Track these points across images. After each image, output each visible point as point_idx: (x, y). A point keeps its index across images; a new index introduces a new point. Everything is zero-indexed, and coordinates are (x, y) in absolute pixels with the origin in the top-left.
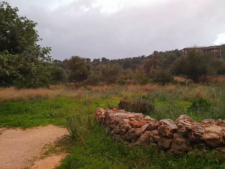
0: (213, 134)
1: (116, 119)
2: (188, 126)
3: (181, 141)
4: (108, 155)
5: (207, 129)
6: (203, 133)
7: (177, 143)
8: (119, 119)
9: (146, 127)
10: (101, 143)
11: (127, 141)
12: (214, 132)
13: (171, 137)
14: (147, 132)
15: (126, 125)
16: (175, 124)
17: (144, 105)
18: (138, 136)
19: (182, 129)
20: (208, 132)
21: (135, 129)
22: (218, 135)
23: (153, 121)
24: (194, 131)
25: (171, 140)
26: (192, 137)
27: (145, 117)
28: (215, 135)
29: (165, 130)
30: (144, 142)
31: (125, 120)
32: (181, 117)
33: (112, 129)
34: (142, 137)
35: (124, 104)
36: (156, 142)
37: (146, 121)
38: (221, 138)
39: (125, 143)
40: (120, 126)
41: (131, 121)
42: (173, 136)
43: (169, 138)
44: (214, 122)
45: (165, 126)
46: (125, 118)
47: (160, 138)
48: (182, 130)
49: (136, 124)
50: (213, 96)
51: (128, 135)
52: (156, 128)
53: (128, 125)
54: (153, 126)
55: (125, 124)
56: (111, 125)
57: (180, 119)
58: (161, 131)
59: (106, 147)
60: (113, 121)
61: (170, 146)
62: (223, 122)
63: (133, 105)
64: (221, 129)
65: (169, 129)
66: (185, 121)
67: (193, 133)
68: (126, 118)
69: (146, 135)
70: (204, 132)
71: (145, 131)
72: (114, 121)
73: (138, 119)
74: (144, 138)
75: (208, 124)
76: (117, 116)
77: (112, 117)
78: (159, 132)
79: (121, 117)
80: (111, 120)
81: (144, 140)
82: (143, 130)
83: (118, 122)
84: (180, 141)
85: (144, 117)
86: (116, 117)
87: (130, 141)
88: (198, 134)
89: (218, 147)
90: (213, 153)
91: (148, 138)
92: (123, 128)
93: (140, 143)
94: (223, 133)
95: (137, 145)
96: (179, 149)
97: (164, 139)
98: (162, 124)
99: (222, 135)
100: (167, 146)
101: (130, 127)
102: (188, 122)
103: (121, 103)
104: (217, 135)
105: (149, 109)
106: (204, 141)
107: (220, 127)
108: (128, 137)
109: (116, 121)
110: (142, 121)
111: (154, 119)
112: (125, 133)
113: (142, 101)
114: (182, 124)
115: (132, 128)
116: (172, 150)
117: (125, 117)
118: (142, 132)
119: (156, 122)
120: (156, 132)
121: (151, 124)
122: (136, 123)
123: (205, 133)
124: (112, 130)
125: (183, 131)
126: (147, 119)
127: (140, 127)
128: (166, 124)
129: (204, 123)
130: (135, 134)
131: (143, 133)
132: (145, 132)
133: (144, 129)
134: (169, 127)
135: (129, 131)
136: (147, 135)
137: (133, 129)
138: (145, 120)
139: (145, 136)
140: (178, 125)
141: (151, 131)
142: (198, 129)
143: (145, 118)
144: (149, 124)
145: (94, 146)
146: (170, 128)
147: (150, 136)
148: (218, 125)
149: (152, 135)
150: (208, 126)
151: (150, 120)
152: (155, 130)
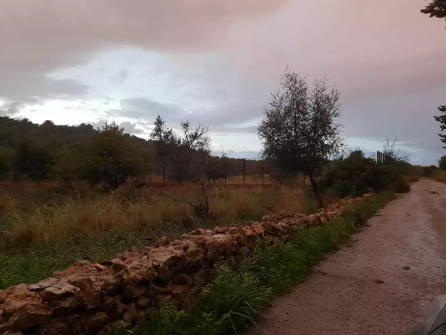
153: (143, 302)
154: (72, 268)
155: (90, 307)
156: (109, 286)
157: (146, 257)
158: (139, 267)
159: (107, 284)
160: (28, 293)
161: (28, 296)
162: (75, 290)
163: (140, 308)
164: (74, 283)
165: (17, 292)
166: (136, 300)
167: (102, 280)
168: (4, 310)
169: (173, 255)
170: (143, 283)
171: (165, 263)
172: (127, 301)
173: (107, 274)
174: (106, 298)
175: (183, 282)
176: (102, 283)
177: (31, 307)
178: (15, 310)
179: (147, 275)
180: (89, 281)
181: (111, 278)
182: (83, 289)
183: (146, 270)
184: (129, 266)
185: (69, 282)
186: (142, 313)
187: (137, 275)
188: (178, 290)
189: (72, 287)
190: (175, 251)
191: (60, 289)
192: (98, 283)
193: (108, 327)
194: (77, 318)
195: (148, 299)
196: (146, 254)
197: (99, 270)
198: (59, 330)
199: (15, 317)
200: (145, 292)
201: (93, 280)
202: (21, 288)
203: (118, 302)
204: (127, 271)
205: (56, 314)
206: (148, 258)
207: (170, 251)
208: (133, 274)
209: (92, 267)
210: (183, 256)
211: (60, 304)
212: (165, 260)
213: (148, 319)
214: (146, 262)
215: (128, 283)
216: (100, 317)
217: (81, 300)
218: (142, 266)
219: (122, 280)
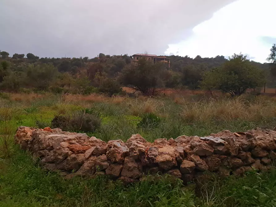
0: (166, 156)
1: (50, 143)
2: (141, 148)
3: (133, 167)
4: (37, 194)
5: (160, 150)
6: (157, 155)
7: (130, 169)
8: (53, 142)
9: (91, 152)
10: (25, 177)
11: (65, 171)
12: (168, 153)
13: (122, 162)
14: (92, 158)
15: (63, 151)
16: (126, 146)
17: (88, 121)
18: (81, 164)
19: (134, 151)
20: (161, 154)
21: (77, 155)
22: (171, 157)
23: (100, 143)
24: (147, 153)
25: (121, 166)
26: (145, 161)
27: (89, 138)
28: (168, 157)
29: (115, 154)
30: (88, 171)
31: (63, 143)
32: (132, 137)
33: (42, 156)
34: (86, 164)
35: (61, 120)
36: (104, 170)
38: (174, 160)
39: (62, 174)
40: (55, 152)
41: (71, 145)
42: (123, 161)
43: (120, 164)
44: (166, 141)
45: (115, 149)
46: (63, 141)
47: (108, 164)
48: (135, 153)
49: (77, 149)
50: (163, 111)
51: (67, 164)
52: (104, 152)
53: (66, 151)
54: (101, 149)
55: (62, 149)
56: (41, 152)
57: (132, 139)
58: (110, 155)
59: (33, 183)
60: (45, 146)
61: (121, 173)
62: (175, 142)
63: (73, 122)
64: (173, 150)
65: (120, 153)
66: (137, 143)
67: (146, 156)
68: (64, 141)
69: (91, 162)
70: (158, 154)
71: (90, 156)
72: (47, 145)
73: (80, 142)
74: (88, 167)
75: (161, 144)
76: (52, 138)
77: (43, 140)
78: (108, 157)
79: (58, 139)
80: (42, 144)
81: (88, 168)
82: (87, 156)
83: (52, 147)
84: (132, 166)
85: (88, 138)
86: (49, 140)
87: (69, 171)
88: (151, 156)
89: (170, 169)
90: (166, 177)
91: (93, 166)
92: (60, 155)
93: (83, 173)
94: (176, 154)
95: (79, 176)
96: (130, 176)
97: (113, 165)
98: (111, 147)
99: (174, 156)
100: (116, 174)
101: (69, 153)
102: (141, 143)
104: (170, 156)
105: (93, 127)
106: (157, 165)
107: (172, 147)
108: (67, 166)
109: (49, 145)
110: (86, 144)
111: (101, 140)
112: (62, 161)
113: (85, 116)
114: (135, 146)
115: (72, 154)
116: (122, 178)
117: (63, 140)
118: (86, 158)
119: (103, 145)
120: (104, 157)
121: (98, 147)
122: (78, 146)
123: (159, 155)
124: (43, 158)
125: (136, 154)
126: (93, 140)
127: (84, 152)
128: (117, 147)
129: (157, 144)
130: (75, 162)
131: (87, 159)
132: (90, 159)
133: (89, 154)
134: (119, 151)
135: (69, 158)
137: (73, 156)
138: (90, 142)
139: (90, 163)
140: (131, 147)
141: (97, 157)
142: (152, 150)
143: (90, 140)
144: (95, 147)
145: (13, 183)
146: (121, 151)
147: (95, 163)
148: (170, 145)
149: (98, 161)
150: (161, 146)
151: (96, 141)
152: (103, 154)
153: (266, 160)
154: (221, 133)
155: (233, 154)
156: (244, 145)
158: (263, 139)
159: (243, 144)
160: (200, 140)
162: (225, 143)
164: (223, 139)
165: (194, 139)
166: (261, 158)
167: (239, 141)
168: (191, 145)
170: (265, 149)
172: (254, 157)
173: (243, 139)
174: (242, 152)
176: (240, 143)
177: (204, 145)
178: (197, 146)
179: (269, 145)
180: (232, 139)
181: (245, 141)
182: (229, 143)
183: (268, 141)
184: (256, 138)
185: (221, 138)
186: (265, 167)
187: (262, 143)
189: (223, 141)
191: (217, 140)
192: (237, 143)
193: (242, 167)
194: (226, 158)
195: (270, 160)
196: (267, 133)
197: (237, 136)
198: (217, 161)
199: (197, 148)
200: (267, 155)
201: (234, 140)
202: (196, 138)
203: (249, 156)
204: (255, 139)
205: (215, 153)
206: (269, 135)
208: (259, 142)
209: (232, 134)
211: (217, 148)
213: (269, 172)
214: (269, 137)
215: (256, 146)
216: (238, 161)
217: (228, 149)
218: (266, 139)
219: (252, 144)
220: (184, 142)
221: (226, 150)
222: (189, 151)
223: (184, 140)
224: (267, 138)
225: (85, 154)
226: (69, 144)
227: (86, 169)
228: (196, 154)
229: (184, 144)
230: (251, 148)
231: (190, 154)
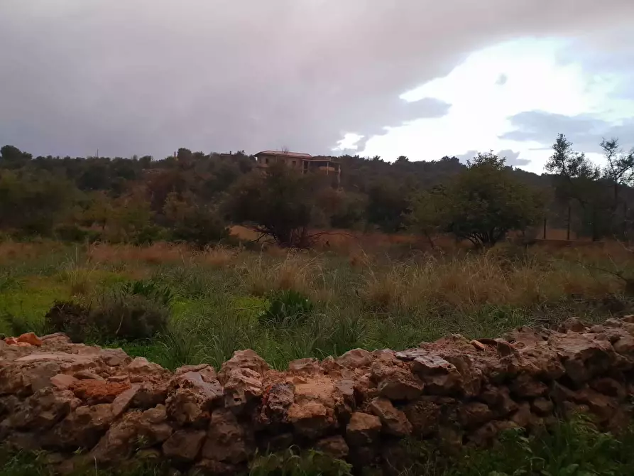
0: (313, 404)
1: (25, 379)
2: (252, 388)
3: (230, 435)
5: (300, 389)
6: (290, 404)
7: (222, 441)
8: (34, 376)
9: (129, 399)
11: (60, 450)
12: (316, 397)
13: (205, 424)
14: (129, 415)
15: (57, 398)
16: (218, 383)
17: (137, 314)
18: (100, 432)
19: (235, 396)
20: (301, 399)
21: (91, 407)
22: (325, 405)
23: (155, 374)
24: (267, 398)
25: (203, 434)
26: (261, 419)
27: (130, 361)
28: (316, 407)
29: (186, 404)
30: (118, 448)
31: (58, 377)
32: (235, 359)
33: (4, 413)
34: (114, 432)
35: (67, 312)
36: (158, 446)
37: (133, 373)
38: (331, 414)
39: (52, 458)
40: (35, 403)
41: (80, 382)
42: (209, 420)
43: (198, 429)
44: (316, 366)
45: (188, 392)
46: (59, 372)
47: (170, 431)
48: (236, 400)
49: (94, 391)
50: (319, 284)
51: (65, 432)
52: (160, 398)
53: (66, 397)
54: (152, 392)
55: (56, 394)
57: (233, 363)
58: (174, 407)
60: (10, 385)
61: (201, 450)
62: (338, 365)
63: (100, 315)
64: (331, 387)
65: (200, 401)
66: (244, 373)
67: (265, 407)
68: (64, 371)
69: (126, 424)
70: (292, 400)
71: (126, 410)
72: (16, 383)
73: (105, 371)
74: (118, 437)
75: (303, 372)
76: (31, 365)
77: (10, 370)
78: (168, 413)
79: (46, 367)
80: (4, 381)
81: (119, 442)
82: (117, 411)
83: (29, 388)
84: (229, 433)
85: (128, 361)
86: (24, 369)
87: (68, 451)
88: (276, 407)
89: (323, 437)
90: (311, 457)
91: (132, 436)
92: (47, 409)
93: (105, 454)
94: (335, 398)
95: (93, 463)
96: (224, 458)
97: (180, 433)
98: (178, 387)
99: (332, 404)
100: (189, 451)
101: (72, 403)
102: (254, 373)
103: (55, 311)
104: (321, 405)
105: (149, 328)
106: (289, 427)
107: (329, 380)
108: (64, 439)
109: (20, 385)
110: (120, 378)
111: (160, 367)
112: (52, 425)
113: (131, 302)
114: (236, 384)
115: (81, 404)
116: (203, 463)
117: (61, 368)
118: (114, 415)
119: (163, 377)
120: (159, 411)
121: (146, 387)
122: (99, 384)
123: (295, 402)
124: (4, 418)
125: (238, 403)
126: (137, 367)
127: (109, 399)
128: (192, 386)
129: (295, 372)
130: (88, 426)
131: (118, 418)
132: (124, 416)
133: (123, 405)
134: (198, 395)
135: (70, 417)
136: (131, 424)
137: (83, 409)
138: (130, 370)
139: (123, 428)
140: (226, 386)
141: (143, 412)
142: (278, 392)
143: (132, 366)
144: (140, 386)
146: (202, 397)
147: (138, 429)
148: (325, 373)
149: (145, 423)
150: (303, 379)
151: (146, 369)
152: (158, 405)
153: (542, 405)
154: (443, 341)
155: (468, 393)
156: (493, 371)
157: (546, 342)
158: (534, 354)
159: (491, 369)
160: (395, 360)
161: (395, 364)
162: (449, 367)
163: (538, 413)
164: (446, 358)
165: (383, 357)
166: (531, 400)
167: (482, 362)
168: (373, 373)
169: (592, 346)
170: (541, 377)
171: (578, 356)
172: (517, 397)
173: (490, 355)
174: (488, 386)
175: (610, 392)
176: (482, 366)
177: (401, 375)
178: (384, 376)
179: (548, 367)
180: (467, 359)
181: (495, 362)
182: (459, 368)
183: (546, 360)
184: (521, 351)
185: (442, 356)
186: (541, 420)
187: (532, 364)
188: (600, 401)
189: (446, 362)
190: (595, 341)
191: (432, 362)
192: (477, 365)
193: (490, 424)
194: (451, 403)
195: (550, 403)
196: (545, 339)
197: (478, 348)
198: (432, 411)
199: (384, 383)
200: (545, 391)
201: (472, 360)
202: (387, 353)
203: (505, 396)
204: (517, 356)
205: (427, 391)
206: (549, 344)
207: (585, 339)
208: (526, 362)
209: (468, 343)
210: (609, 350)
211: (432, 381)
212: (577, 351)
213: (550, 431)
214: (547, 348)
215: (519, 373)
216: (480, 410)
217: (457, 383)
218: (540, 353)
219: (511, 367)
220: (359, 366)
221: (452, 384)
222: (370, 388)
223: (359, 360)
224: (544, 353)
225: (114, 403)
226: (76, 379)
227: (114, 445)
228: (383, 396)
229: (358, 371)
230: (508, 378)
231: (371, 396)
